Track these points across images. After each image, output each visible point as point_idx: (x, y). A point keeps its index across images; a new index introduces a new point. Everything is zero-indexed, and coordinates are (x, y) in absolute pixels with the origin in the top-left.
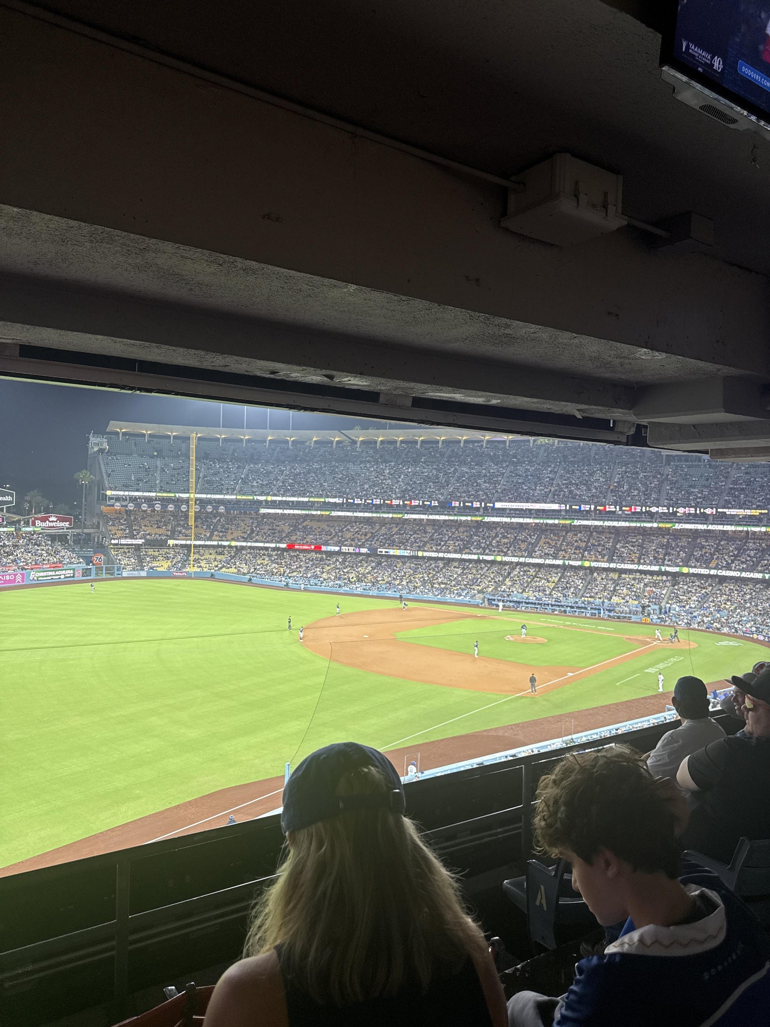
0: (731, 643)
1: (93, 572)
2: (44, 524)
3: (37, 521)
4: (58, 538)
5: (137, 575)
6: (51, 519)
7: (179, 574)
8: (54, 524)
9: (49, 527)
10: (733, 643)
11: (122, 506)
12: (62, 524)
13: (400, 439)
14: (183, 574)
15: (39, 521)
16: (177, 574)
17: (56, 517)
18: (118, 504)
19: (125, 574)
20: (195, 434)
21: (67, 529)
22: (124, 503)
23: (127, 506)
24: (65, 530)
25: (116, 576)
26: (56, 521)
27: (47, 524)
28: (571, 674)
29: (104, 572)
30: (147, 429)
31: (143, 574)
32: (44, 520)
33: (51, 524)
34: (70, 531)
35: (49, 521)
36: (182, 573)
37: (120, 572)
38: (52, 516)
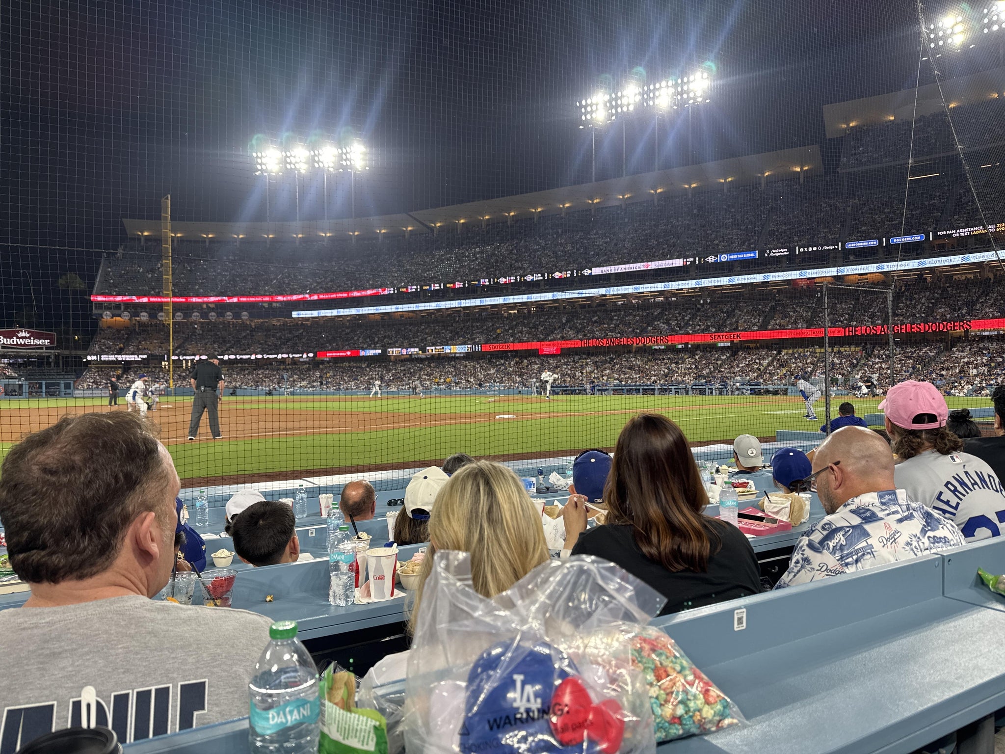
2: (10, 341)
6: (19, 335)
8: (27, 341)
9: (17, 344)
12: (41, 342)
15: (1, 337)
17: (29, 332)
21: (47, 348)
24: (44, 350)
26: (29, 338)
27: (14, 341)
32: (9, 335)
33: (22, 341)
34: (53, 351)
35: (18, 337)
38: (22, 331)
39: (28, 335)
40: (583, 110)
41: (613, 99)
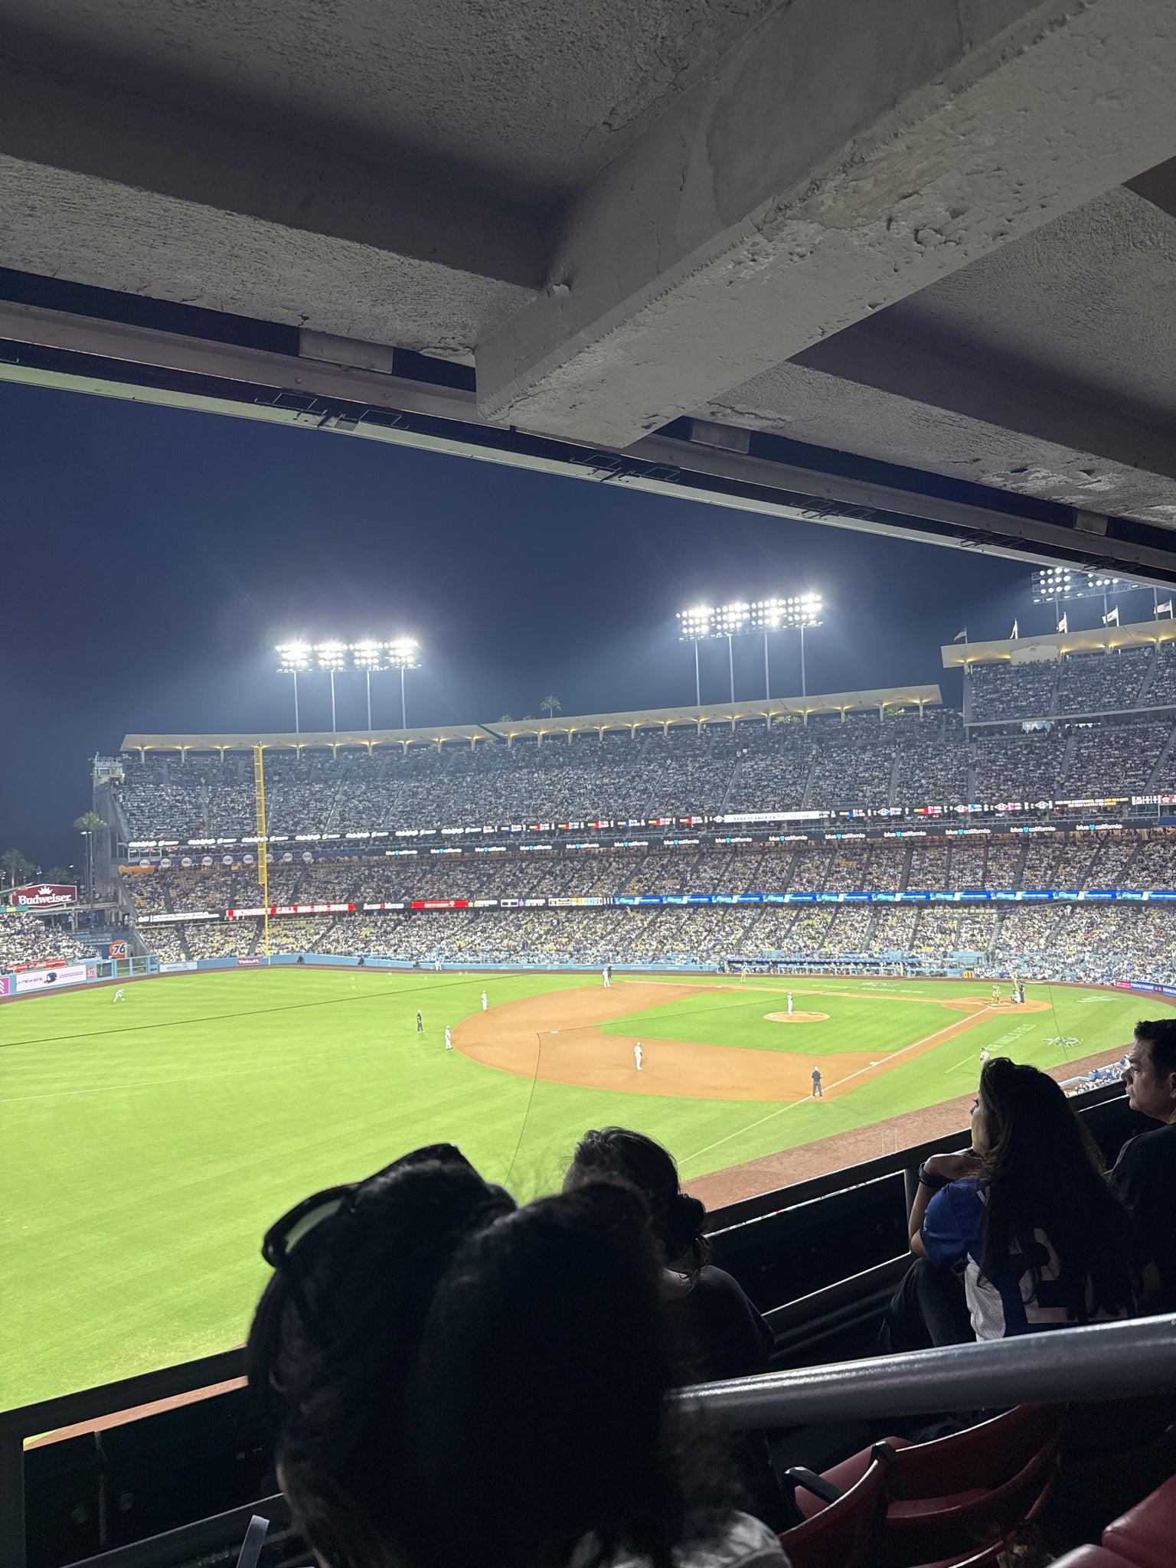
0: (1101, 999)
1: (115, 968)
2: (32, 901)
3: (20, 897)
4: (54, 921)
5: (182, 969)
6: (42, 892)
7: (247, 962)
8: (47, 899)
9: (39, 904)
10: (1104, 997)
11: (152, 863)
12: (61, 898)
13: (572, 731)
14: (254, 961)
15: (25, 897)
16: (244, 962)
17: (51, 888)
18: (145, 861)
19: (163, 969)
20: (260, 744)
21: (68, 905)
22: (154, 859)
23: (159, 863)
24: (65, 908)
25: (150, 972)
26: (51, 895)
27: (37, 899)
28: (875, 1064)
29: (131, 967)
30: (184, 744)
31: (192, 965)
32: (31, 894)
33: (44, 900)
34: (73, 908)
35: (41, 896)
36: (252, 959)
37: (155, 966)
38: (43, 887)
39: (48, 891)
40: (684, 623)
41: (718, 614)
